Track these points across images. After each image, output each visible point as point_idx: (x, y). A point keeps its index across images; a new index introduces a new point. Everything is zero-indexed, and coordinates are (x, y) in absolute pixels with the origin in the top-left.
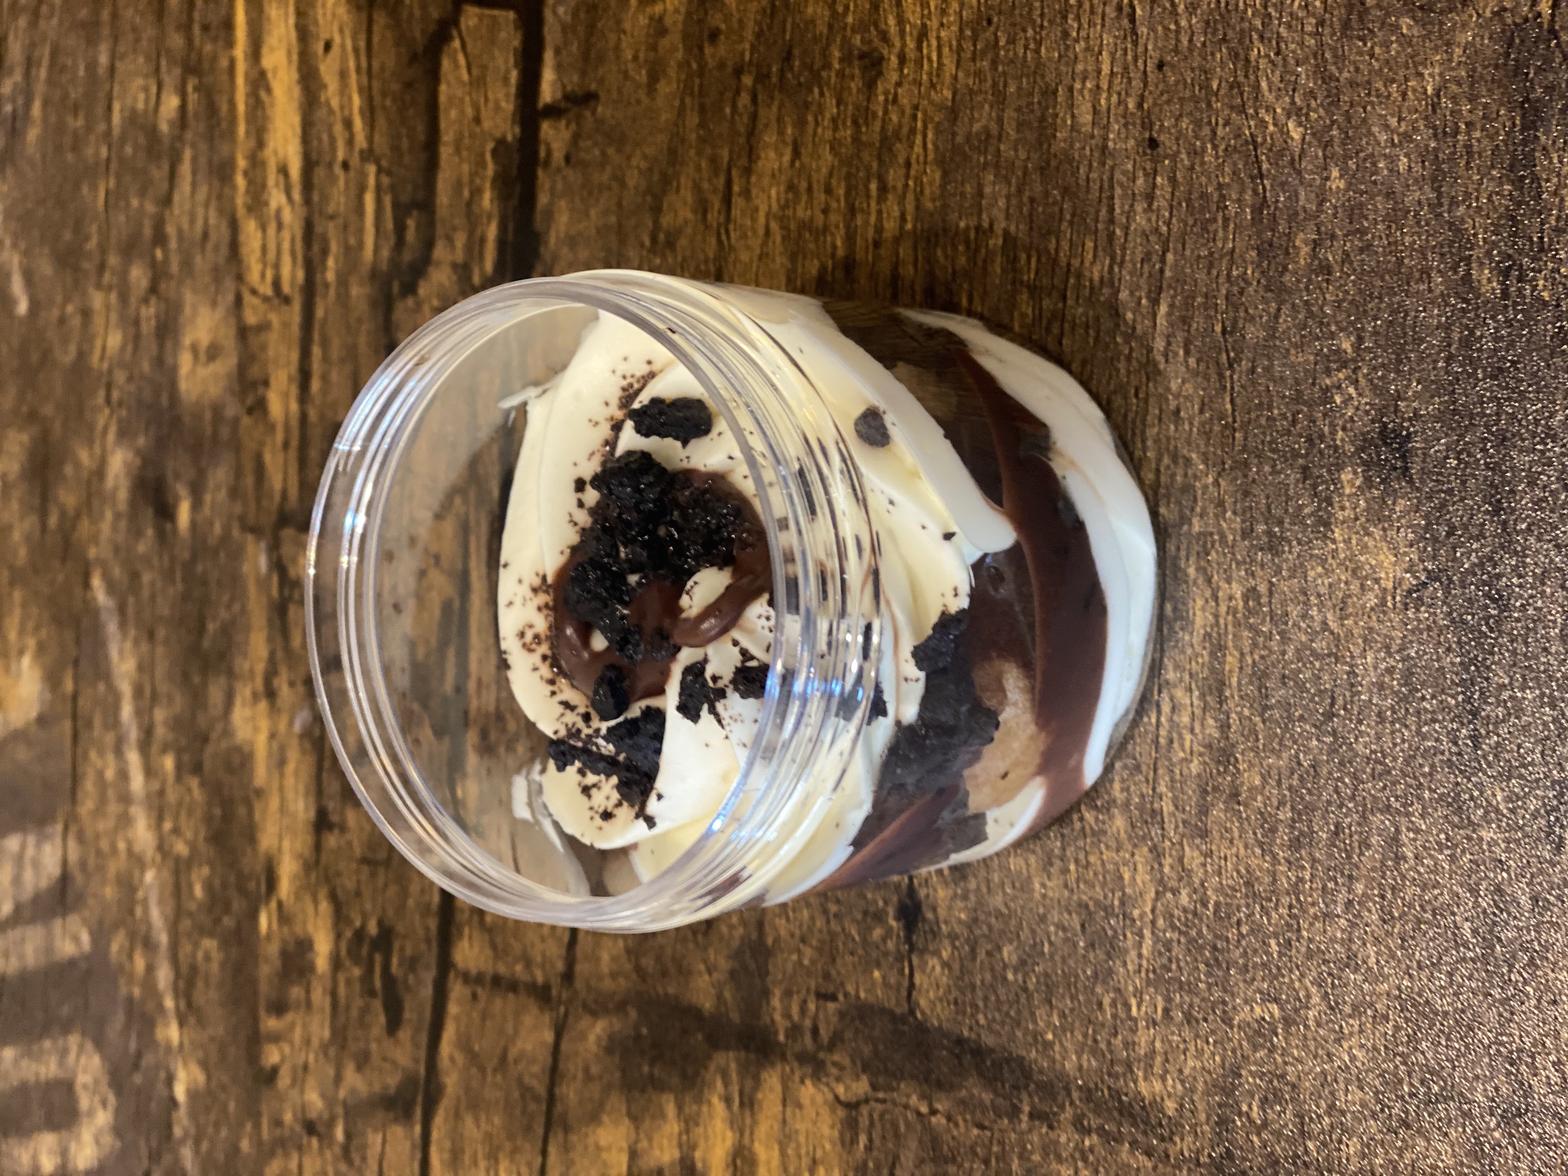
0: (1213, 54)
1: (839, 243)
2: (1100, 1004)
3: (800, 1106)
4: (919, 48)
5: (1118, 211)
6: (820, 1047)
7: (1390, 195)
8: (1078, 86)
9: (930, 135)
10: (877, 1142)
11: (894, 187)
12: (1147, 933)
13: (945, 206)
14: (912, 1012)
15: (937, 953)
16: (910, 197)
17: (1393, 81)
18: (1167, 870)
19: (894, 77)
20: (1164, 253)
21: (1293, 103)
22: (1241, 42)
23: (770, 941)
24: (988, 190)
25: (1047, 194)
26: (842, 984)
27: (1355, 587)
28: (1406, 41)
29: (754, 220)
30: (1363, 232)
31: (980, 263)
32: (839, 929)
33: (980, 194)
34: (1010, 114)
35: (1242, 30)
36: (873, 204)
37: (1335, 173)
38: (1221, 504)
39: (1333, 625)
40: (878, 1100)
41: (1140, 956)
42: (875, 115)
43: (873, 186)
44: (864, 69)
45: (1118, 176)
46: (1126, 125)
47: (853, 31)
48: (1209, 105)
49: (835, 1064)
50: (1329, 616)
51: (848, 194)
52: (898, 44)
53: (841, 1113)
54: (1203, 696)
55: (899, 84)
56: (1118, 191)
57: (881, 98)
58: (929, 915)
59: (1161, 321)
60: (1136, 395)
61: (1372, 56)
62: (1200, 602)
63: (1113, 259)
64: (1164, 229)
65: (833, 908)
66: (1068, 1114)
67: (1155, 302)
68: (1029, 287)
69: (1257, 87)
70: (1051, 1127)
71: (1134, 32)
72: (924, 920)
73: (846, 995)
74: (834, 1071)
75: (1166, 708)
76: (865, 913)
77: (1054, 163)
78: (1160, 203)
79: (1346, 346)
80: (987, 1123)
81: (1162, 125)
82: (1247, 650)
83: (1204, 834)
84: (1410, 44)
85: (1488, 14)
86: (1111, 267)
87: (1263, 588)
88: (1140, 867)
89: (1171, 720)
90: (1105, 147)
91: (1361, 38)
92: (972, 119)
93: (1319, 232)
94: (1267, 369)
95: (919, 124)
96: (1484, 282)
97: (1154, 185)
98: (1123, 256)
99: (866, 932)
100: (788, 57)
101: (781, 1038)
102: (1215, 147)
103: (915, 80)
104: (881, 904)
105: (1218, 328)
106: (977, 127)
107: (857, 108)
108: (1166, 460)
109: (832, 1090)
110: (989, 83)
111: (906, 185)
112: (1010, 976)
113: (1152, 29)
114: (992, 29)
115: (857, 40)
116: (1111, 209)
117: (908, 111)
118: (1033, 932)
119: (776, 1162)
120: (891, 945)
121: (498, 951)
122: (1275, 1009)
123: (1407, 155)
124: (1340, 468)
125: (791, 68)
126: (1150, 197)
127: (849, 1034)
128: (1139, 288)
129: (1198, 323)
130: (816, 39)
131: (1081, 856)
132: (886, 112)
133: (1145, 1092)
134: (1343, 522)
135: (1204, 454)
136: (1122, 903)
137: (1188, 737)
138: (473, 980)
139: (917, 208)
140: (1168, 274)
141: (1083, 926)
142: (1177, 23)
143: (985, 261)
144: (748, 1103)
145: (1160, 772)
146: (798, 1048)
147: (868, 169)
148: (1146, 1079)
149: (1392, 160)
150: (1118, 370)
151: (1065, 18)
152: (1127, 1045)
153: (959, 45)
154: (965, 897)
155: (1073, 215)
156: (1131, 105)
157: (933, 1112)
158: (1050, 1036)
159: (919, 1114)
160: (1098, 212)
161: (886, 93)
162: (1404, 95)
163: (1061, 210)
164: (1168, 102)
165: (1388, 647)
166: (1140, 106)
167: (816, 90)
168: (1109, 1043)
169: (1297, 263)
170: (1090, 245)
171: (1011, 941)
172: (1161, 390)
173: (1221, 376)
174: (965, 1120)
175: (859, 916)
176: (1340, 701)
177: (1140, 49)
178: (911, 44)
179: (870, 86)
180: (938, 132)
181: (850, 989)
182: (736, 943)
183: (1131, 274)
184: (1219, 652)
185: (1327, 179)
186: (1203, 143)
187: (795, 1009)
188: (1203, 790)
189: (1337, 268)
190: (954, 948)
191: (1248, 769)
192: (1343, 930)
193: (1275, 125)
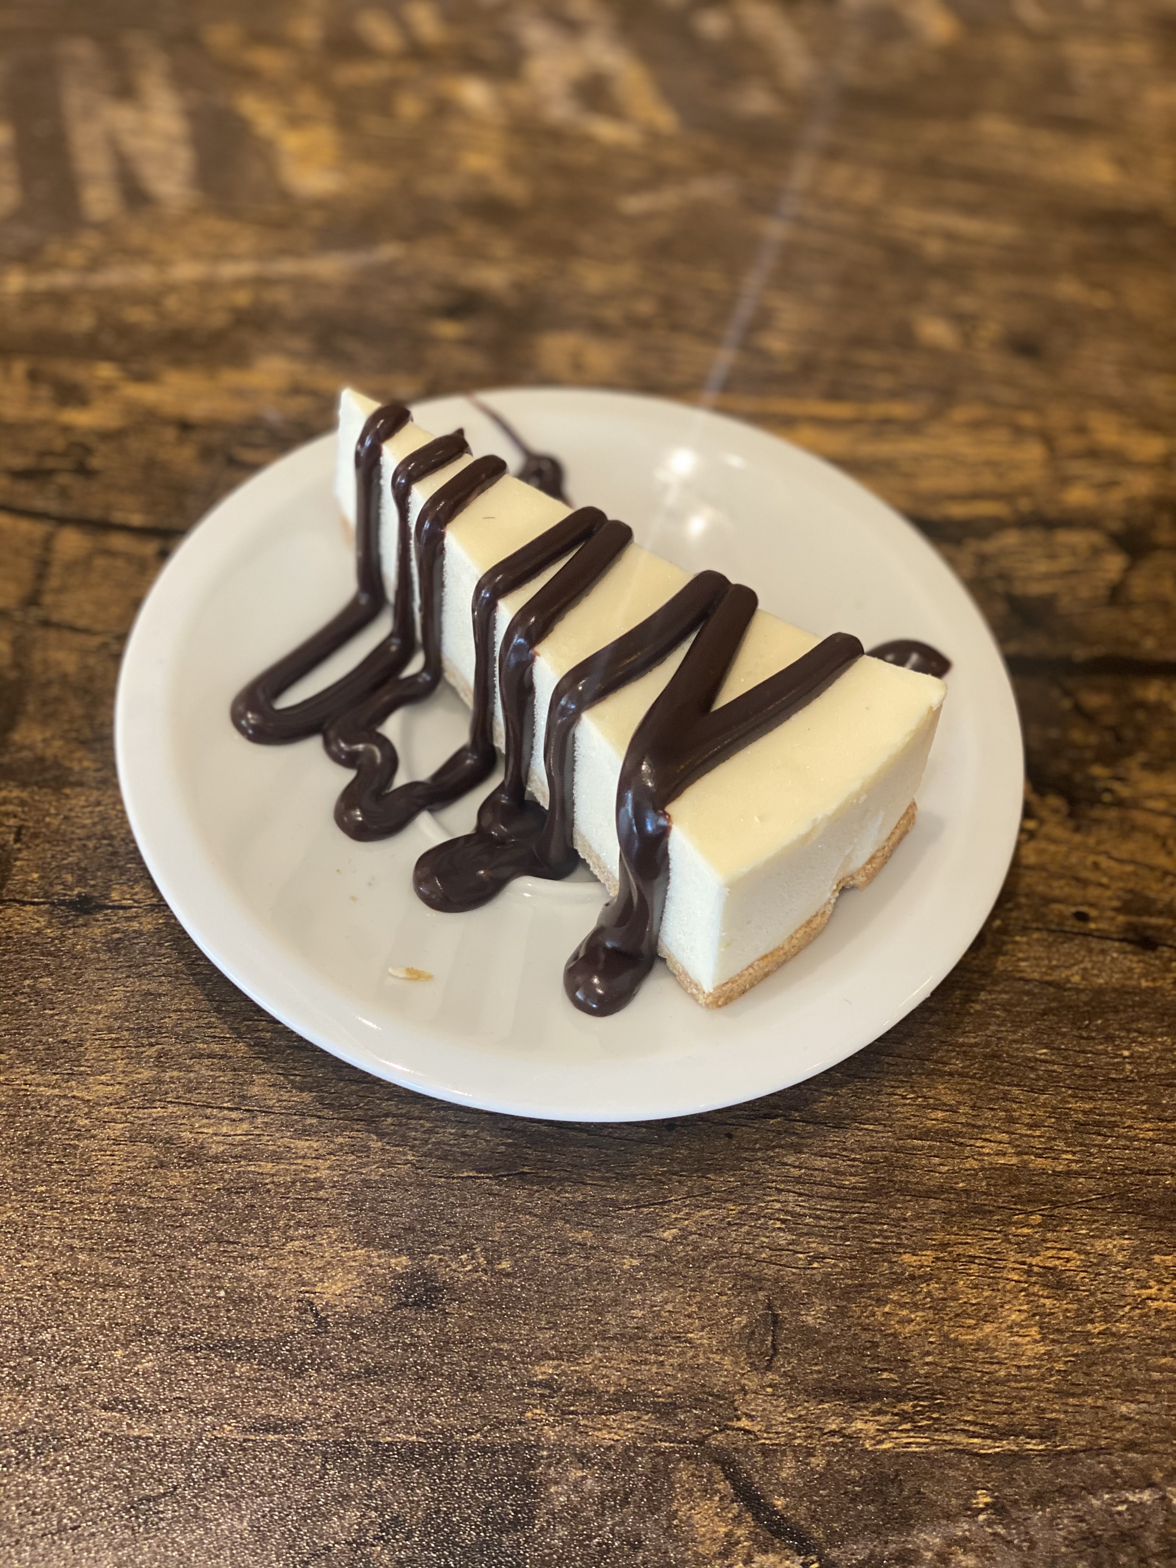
0: (734, 1175)
2: (1, 1052)
7: (615, 1302)
12: (56, 1091)
14: (3, 902)
15: (50, 925)
17: (700, 1308)
18: (106, 1109)
20: (586, 1131)
21: (691, 1233)
22: (741, 1197)
23: (67, 791)
26: (28, 847)
27: (319, 1263)
28: (730, 1319)
30: (589, 1279)
32: (74, 848)
35: (749, 1198)
37: (635, 1262)
38: (391, 1164)
39: (289, 1246)
41: (38, 1085)
48: (697, 1171)
50: (297, 1243)
54: (242, 1143)
58: (81, 921)
61: (720, 1294)
62: (315, 1145)
64: (605, 1132)
65: (91, 844)
69: (706, 1207)
71: (756, 1117)
72: (77, 916)
73: (19, 850)
75: (234, 1115)
76: (85, 870)
78: (626, 1131)
79: (504, 1265)
81: (684, 1134)
82: (276, 1180)
83: (133, 1140)
84: (727, 1323)
85: (744, 1382)
87: (322, 1193)
88: (111, 1088)
89: (224, 1119)
91: (734, 1286)
93: (592, 1247)
94: (491, 1205)
96: (543, 1369)
99: (69, 868)
102: (663, 1174)
104: (92, 882)
105: (526, 1169)
108: (427, 1125)
112: (27, 982)
113: (757, 1131)
118: (63, 1002)
120: (59, 888)
121: (71, 566)
123: (643, 1316)
124: (412, 1255)
129: (532, 1154)
131: (121, 1043)
134: (369, 1257)
135: (431, 1154)
136: (81, 1073)
137: (210, 1131)
138: (47, 543)
140: (572, 1134)
141: (65, 1041)
142: (760, 1149)
145: (184, 1108)
149: (642, 1305)
154: (93, 950)
162: (689, 1316)
164: (701, 1140)
165: (270, 1285)
169: (570, 1231)
171: (56, 984)
172: (482, 1123)
173: (489, 1170)
175: (83, 865)
176: (230, 1248)
177: (743, 1121)
181: (24, 854)
182: (67, 763)
184: (276, 1158)
185: (632, 1256)
186: (668, 1165)
187: (10, 808)
188: (169, 1141)
189: (564, 1260)
190: (53, 939)
191: (182, 1176)
192: (50, 1242)
193: (676, 1219)
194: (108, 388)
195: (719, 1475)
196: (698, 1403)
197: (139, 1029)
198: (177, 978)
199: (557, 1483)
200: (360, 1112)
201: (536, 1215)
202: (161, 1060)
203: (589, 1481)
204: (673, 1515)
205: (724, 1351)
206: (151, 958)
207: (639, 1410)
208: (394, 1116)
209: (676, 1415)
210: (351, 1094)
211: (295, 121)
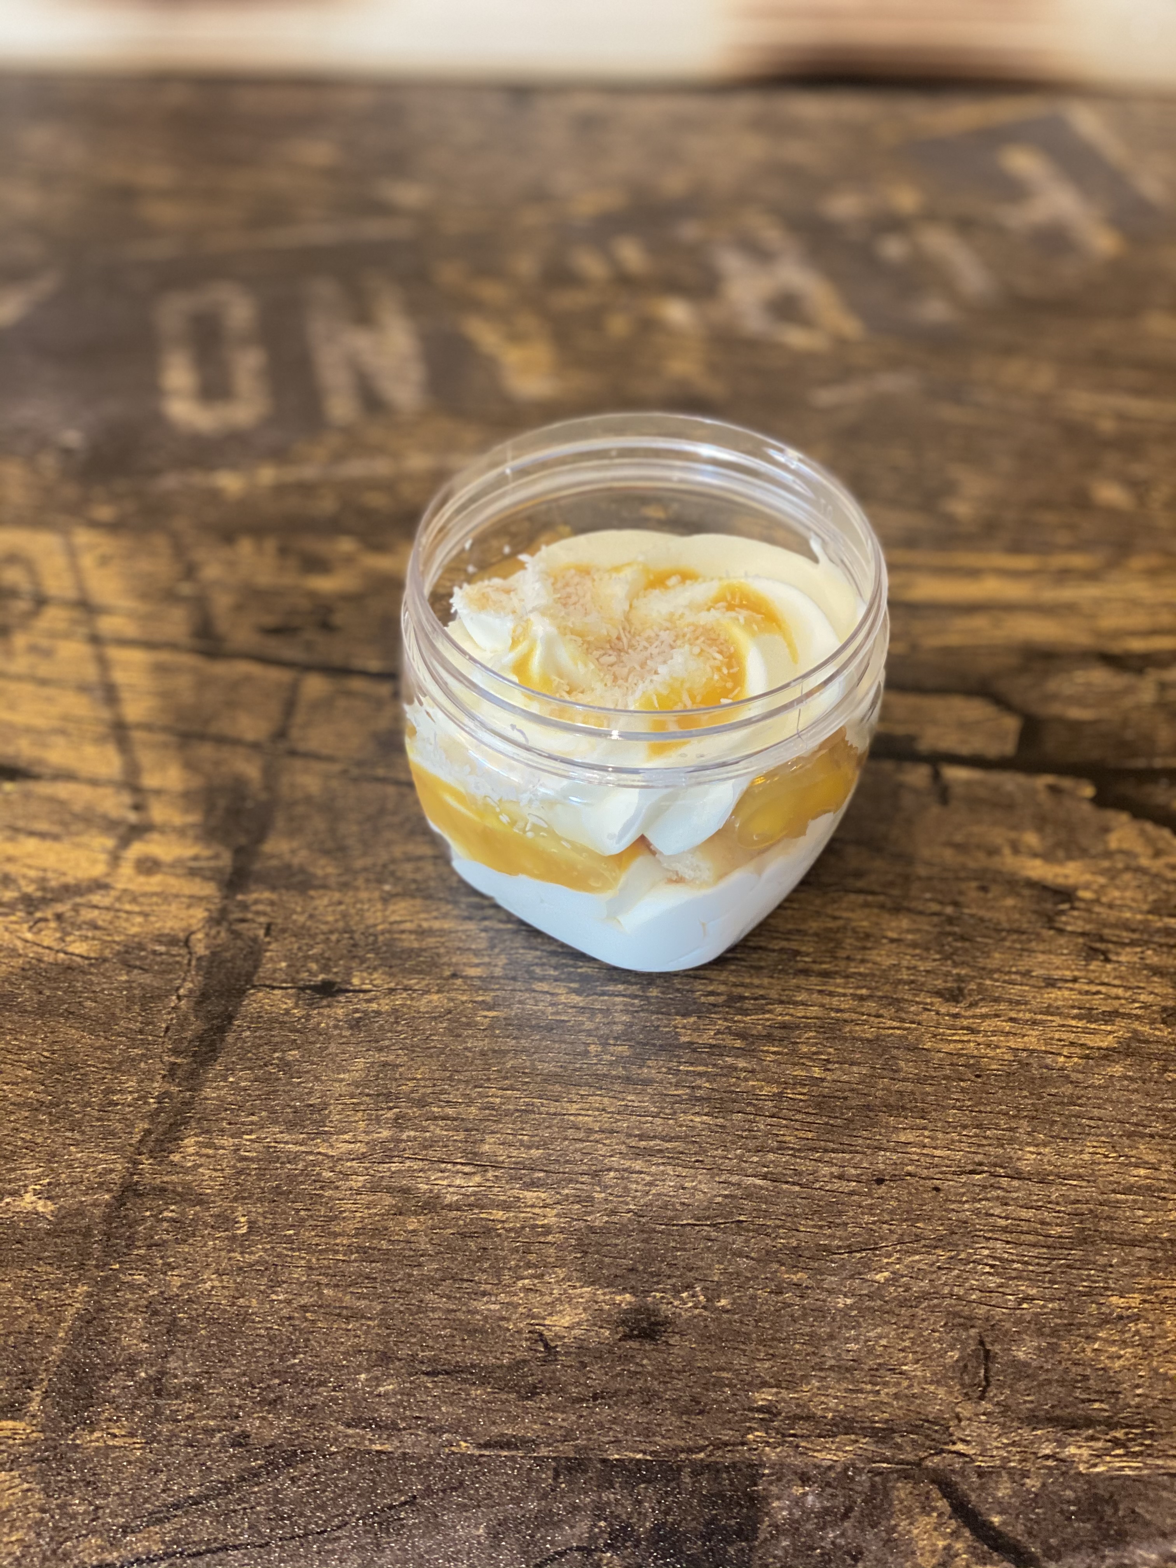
0: (942, 1225)
1: (824, 966)
2: (253, 1114)
3: (189, 906)
4: (962, 1028)
5: (833, 1155)
6: (231, 924)
7: (831, 1337)
8: (926, 1133)
9: (898, 1032)
10: (158, 959)
11: (862, 1006)
12: (303, 1148)
13: (845, 1039)
14: (254, 987)
15: (296, 1006)
16: (854, 1016)
17: (913, 1343)
18: (349, 1164)
19: (943, 1010)
20: (799, 1184)
21: (903, 1276)
22: (949, 1244)
23: (312, 893)
24: (855, 1069)
25: (849, 1108)
26: (277, 940)
27: (548, 1299)
28: (942, 1354)
29: (846, 910)
30: (804, 1316)
31: (802, 1061)
32: (318, 940)
33: (852, 1064)
34: (910, 1086)
35: (958, 1245)
36: (851, 991)
37: (849, 1301)
38: (613, 1212)
39: (520, 1284)
40: (190, 961)
41: (287, 1143)
42: (916, 995)
43: (864, 992)
44: (950, 990)
45: (859, 1157)
46: (895, 1164)
47: (980, 984)
48: (906, 1220)
49: (218, 933)
50: (526, 1281)
51: (860, 974)
52: (968, 1014)
53: (182, 935)
54: (475, 1194)
55: (938, 1013)
56: (848, 1156)
57: (928, 1000)
58: (325, 1003)
59: (751, 1180)
60: (697, 1161)
61: (933, 1331)
62: (543, 1196)
63: (799, 1150)
64: (817, 1185)
65: (334, 937)
66: (174, 1089)
67: (765, 1177)
68: (782, 1093)
69: (916, 1252)
70: (164, 1077)
71: (962, 1173)
72: (322, 998)
73: (269, 943)
74: (213, 932)
75: (467, 1169)
76: (329, 959)
77: (871, 1114)
78: (837, 1185)
79: (723, 1302)
80: (169, 1034)
81: (893, 1188)
82: (506, 1226)
83: (373, 1190)
84: (939, 1357)
85: (958, 1410)
86: (792, 1149)
87: (550, 1238)
88: (353, 1146)
89: (458, 1172)
90: (880, 1149)
91: (946, 1324)
92: (908, 1061)
93: (807, 1287)
94: (709, 1248)
95: (907, 1025)
96: (763, 1396)
97: (848, 1181)
98: (799, 1157)
99: (315, 959)
100: (963, 938)
101: (240, 897)
102: (874, 1223)
103: (939, 1024)
104: (335, 970)
105: (742, 1218)
106: (902, 1064)
107: (923, 984)
108: (648, 1178)
109: (199, 930)
110: (934, 1074)
111: (863, 1014)
112: (276, 1055)
113: (964, 1184)
114: (973, 1078)
115: (973, 986)
116: (834, 1151)
117: (919, 1018)
118: (308, 1072)
119: (148, 889)
120: (304, 975)
121: (316, 706)
122: (244, 1230)
123: (860, 1350)
124: (634, 1294)
125: (956, 940)
126: (840, 1177)
127: (239, 943)
128: (776, 1167)
129: (748, 1204)
130: (974, 957)
131: (362, 1107)
132: (918, 1003)
133: (186, 1141)
134: (595, 1294)
135: (651, 1205)
136: (326, 1133)
137: (445, 1183)
138: (294, 688)
139: (846, 1021)
140: (785, 1186)
141: (311, 1105)
142: (967, 1201)
143: (803, 1064)
144: (193, 873)
145: (421, 1163)
146: (231, 907)
147: (876, 988)
148: (197, 1142)
149: (856, 1340)
150: (716, 1149)
151: (977, 1127)
152: (222, 1130)
153: (962, 1055)
154: (336, 1027)
155: (832, 1125)
156: (909, 1168)
157: (179, 998)
158: (231, 1079)
159: (178, 989)
160: (833, 1142)
161: (932, 1004)
162: (902, 1350)
163: (836, 1117)
164: (910, 1193)
165: (503, 1319)
166: (909, 1174)
167: (937, 957)
168: (223, 1119)
169: (786, 1273)
170: (810, 1135)
171: (303, 1056)
172: (700, 1177)
173: (707, 1218)
174: (172, 1019)
175: (326, 955)
176: (465, 1285)
177: (949, 1177)
178: (965, 1023)
179: (938, 993)
180: (900, 1037)
181: (273, 946)
182: (311, 869)
183: (786, 1162)
184: (505, 1206)
185: (845, 1296)
186: (878, 1215)
187: (260, 907)
188: (405, 1191)
189: (780, 1298)
190: (300, 1019)
191: (419, 1221)
192: (298, 1279)
193: (887, 1263)
194: (349, 560)
195: (935, 1493)
196: (915, 1429)
197: (378, 1095)
198: (414, 1051)
199: (779, 1499)
200: (585, 1168)
201: (752, 1259)
202: (398, 1122)
203: (810, 1498)
204: (894, 1529)
205: (938, 1383)
206: (389, 1034)
207: (856, 1434)
208: (617, 1170)
209: (893, 1438)
210: (576, 1151)
211: (516, 338)
